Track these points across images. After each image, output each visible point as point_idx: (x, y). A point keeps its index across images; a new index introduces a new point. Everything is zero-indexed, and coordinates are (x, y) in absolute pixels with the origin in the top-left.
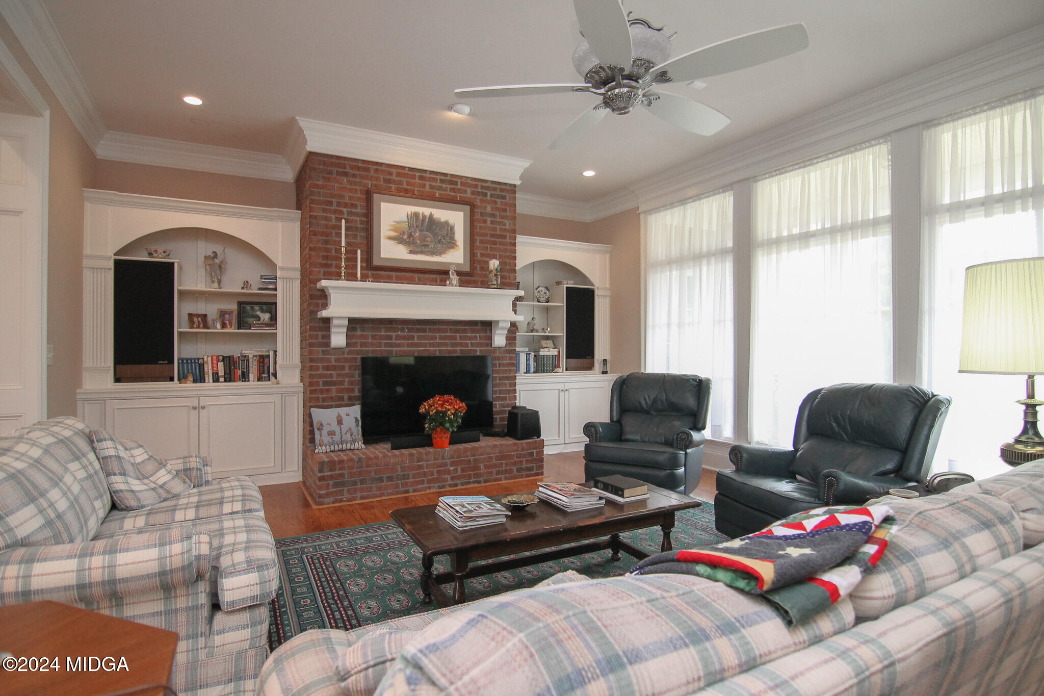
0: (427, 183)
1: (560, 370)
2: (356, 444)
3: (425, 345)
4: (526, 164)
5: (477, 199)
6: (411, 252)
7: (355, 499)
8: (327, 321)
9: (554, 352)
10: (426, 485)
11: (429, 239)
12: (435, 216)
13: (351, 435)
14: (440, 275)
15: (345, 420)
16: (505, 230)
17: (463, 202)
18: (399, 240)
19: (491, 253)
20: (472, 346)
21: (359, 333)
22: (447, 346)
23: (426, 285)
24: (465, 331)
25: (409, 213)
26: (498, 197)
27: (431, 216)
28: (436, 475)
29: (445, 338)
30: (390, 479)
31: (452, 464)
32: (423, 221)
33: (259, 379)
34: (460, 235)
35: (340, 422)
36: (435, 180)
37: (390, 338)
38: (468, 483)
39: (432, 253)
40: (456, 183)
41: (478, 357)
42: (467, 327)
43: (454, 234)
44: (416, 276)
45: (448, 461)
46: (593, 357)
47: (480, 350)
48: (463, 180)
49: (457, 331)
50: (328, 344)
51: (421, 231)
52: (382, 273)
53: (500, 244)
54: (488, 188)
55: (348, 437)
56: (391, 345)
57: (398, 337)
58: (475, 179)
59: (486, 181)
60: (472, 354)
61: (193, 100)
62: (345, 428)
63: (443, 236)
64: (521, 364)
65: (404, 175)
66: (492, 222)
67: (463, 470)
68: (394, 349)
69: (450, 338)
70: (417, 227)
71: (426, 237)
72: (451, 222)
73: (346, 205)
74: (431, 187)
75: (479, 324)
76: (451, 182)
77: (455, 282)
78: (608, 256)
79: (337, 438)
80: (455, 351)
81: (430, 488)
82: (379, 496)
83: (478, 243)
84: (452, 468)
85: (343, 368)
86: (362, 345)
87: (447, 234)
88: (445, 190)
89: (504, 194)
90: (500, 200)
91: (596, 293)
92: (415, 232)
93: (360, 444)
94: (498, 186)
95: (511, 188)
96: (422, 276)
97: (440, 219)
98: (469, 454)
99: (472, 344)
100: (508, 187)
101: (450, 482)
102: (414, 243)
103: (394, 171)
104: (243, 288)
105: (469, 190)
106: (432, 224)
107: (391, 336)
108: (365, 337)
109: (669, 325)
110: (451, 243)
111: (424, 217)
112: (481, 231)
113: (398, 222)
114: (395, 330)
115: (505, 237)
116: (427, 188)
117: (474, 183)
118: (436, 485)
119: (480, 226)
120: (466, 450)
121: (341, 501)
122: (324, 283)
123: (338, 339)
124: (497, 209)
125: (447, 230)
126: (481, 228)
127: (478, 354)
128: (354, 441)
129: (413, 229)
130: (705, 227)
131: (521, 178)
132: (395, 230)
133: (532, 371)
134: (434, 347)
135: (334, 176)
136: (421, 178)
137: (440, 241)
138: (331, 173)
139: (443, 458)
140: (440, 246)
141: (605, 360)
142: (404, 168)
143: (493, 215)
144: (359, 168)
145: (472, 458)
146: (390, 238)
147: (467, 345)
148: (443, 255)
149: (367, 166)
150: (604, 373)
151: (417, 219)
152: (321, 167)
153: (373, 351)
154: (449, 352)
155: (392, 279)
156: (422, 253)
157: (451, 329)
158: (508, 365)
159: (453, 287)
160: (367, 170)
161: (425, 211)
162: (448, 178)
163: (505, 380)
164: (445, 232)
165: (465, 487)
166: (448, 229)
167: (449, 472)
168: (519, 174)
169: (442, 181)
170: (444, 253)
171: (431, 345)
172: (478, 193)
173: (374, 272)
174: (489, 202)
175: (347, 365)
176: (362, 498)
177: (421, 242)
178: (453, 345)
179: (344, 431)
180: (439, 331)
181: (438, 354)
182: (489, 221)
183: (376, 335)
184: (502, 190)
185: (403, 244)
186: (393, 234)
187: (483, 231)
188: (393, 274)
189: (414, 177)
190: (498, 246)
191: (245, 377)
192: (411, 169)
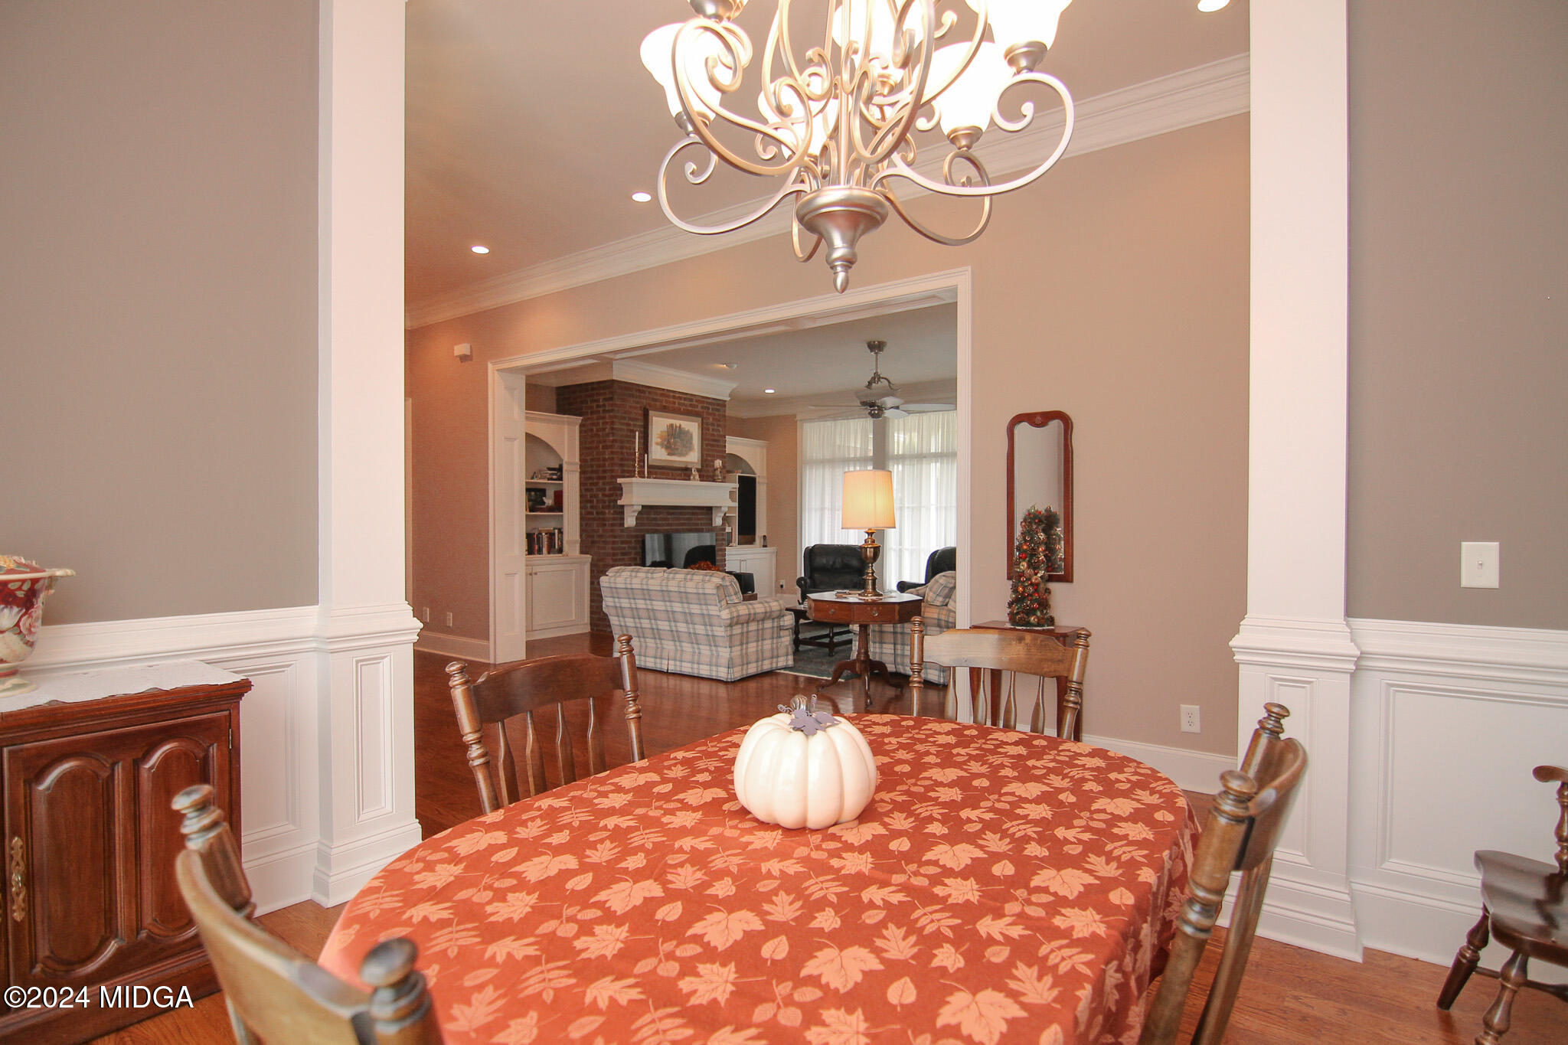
0: (677, 401)
1: (734, 544)
3: (675, 525)
4: (734, 386)
5: (705, 412)
6: (670, 454)
8: (622, 507)
11: (679, 444)
12: (681, 426)
14: (684, 473)
16: (720, 435)
17: (697, 414)
18: (662, 444)
19: (712, 453)
22: (687, 525)
23: (676, 479)
24: (697, 514)
25: (668, 424)
26: (717, 410)
27: (679, 426)
29: (686, 519)
32: (675, 430)
33: (549, 553)
34: (696, 440)
36: (681, 398)
39: (681, 455)
40: (693, 400)
42: (698, 511)
43: (693, 439)
44: (672, 473)
46: (755, 534)
47: (706, 528)
48: (697, 398)
49: (694, 515)
50: (623, 525)
51: (674, 438)
52: (655, 471)
54: (710, 403)
56: (657, 525)
57: (661, 519)
58: (703, 397)
63: (687, 441)
65: (665, 395)
66: (713, 430)
68: (659, 528)
69: (690, 520)
70: (672, 434)
71: (676, 442)
72: (691, 430)
73: (632, 420)
74: (679, 404)
75: (706, 509)
76: (691, 400)
77: (697, 477)
78: (765, 451)
80: (691, 529)
83: (707, 446)
85: (630, 542)
86: (641, 525)
87: (689, 440)
88: (687, 405)
89: (720, 408)
90: (717, 413)
91: (757, 480)
92: (671, 439)
94: (717, 402)
96: (674, 472)
97: (685, 428)
99: (701, 524)
100: (722, 402)
102: (670, 447)
103: (659, 391)
104: (532, 478)
105: (700, 405)
106: (680, 432)
107: (657, 519)
108: (643, 519)
109: (822, 509)
110: (689, 446)
111: (676, 427)
112: (707, 437)
113: (662, 431)
114: (659, 513)
115: (719, 441)
117: (703, 400)
119: (707, 433)
122: (619, 480)
123: (630, 521)
124: (717, 419)
126: (708, 435)
129: (670, 436)
130: (852, 445)
131: (730, 395)
132: (660, 437)
135: (626, 397)
136: (674, 397)
137: (685, 445)
138: (625, 395)
140: (685, 448)
141: (764, 536)
142: (663, 390)
143: (713, 425)
144: (641, 391)
146: (657, 444)
147: (698, 525)
148: (686, 456)
149: (645, 389)
150: (765, 546)
151: (672, 429)
153: (647, 529)
156: (676, 454)
157: (689, 514)
158: (722, 540)
159: (695, 482)
160: (646, 392)
161: (677, 422)
162: (688, 397)
163: (720, 552)
164: (688, 438)
166: (690, 436)
168: (729, 392)
169: (685, 399)
170: (687, 454)
171: (678, 524)
172: (705, 408)
173: (648, 471)
174: (710, 414)
175: (633, 540)
177: (674, 446)
182: (711, 429)
183: (648, 518)
184: (718, 405)
185: (664, 448)
186: (659, 440)
187: (709, 437)
188: (659, 471)
189: (670, 396)
190: (716, 448)
191: (540, 552)
192: (668, 390)
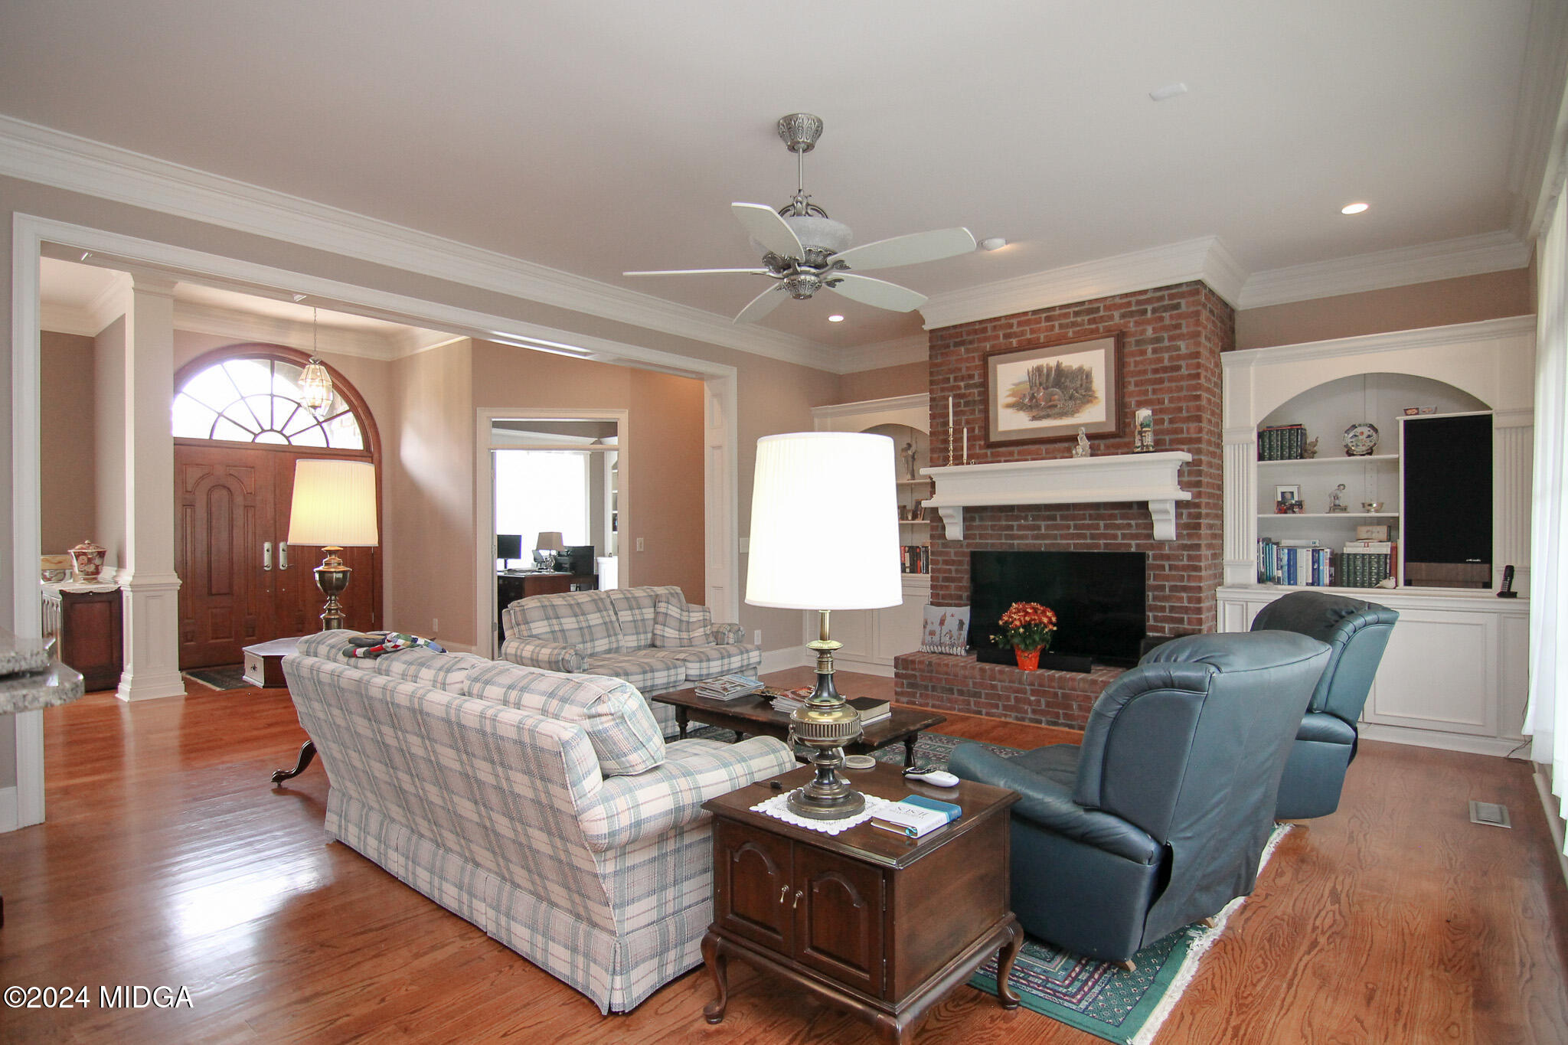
0: (1057, 323)
1: (1391, 582)
2: (955, 649)
3: (1055, 537)
5: (1129, 322)
6: (1034, 418)
7: (927, 705)
9: (1385, 549)
10: (1000, 711)
11: (1056, 397)
12: (1063, 365)
13: (950, 638)
15: (948, 619)
16: (1179, 358)
17: (1108, 333)
18: (1019, 406)
19: (1155, 397)
20: (1123, 539)
21: (977, 523)
22: (1085, 538)
23: (1056, 458)
24: (1112, 517)
25: (1030, 370)
26: (1166, 309)
27: (1058, 365)
28: (1012, 702)
29: (1083, 527)
30: (961, 693)
31: (1034, 692)
32: (1048, 375)
34: (1100, 383)
35: (942, 623)
36: (1066, 315)
37: (1011, 528)
38: (1055, 724)
39: (1063, 414)
40: (1098, 310)
41: (1133, 554)
42: (1116, 512)
43: (1091, 382)
44: (1043, 447)
45: (1027, 687)
47: (1137, 545)
48: (1108, 303)
49: (1100, 517)
51: (1046, 388)
52: (1000, 450)
53: (1169, 381)
54: (1148, 301)
55: (946, 640)
56: (1013, 537)
57: (1020, 528)
58: (1126, 295)
59: (1145, 292)
60: (1123, 550)
61: (836, 319)
62: (945, 629)
63: (1076, 390)
64: (1299, 569)
65: (1028, 322)
66: (1155, 351)
67: (1048, 704)
68: (1016, 542)
69: (1088, 527)
70: (1041, 384)
71: (1053, 394)
72: (1086, 367)
73: (963, 379)
74: (1062, 326)
75: (1135, 506)
76: (1090, 311)
77: (1086, 450)
79: (936, 639)
80: (1098, 546)
81: (1006, 716)
82: (947, 709)
83: (1132, 388)
84: (1033, 698)
85: (958, 562)
86: (981, 537)
87: (1081, 385)
88: (1081, 324)
89: (1175, 302)
90: (1168, 314)
91: (1497, 422)
92: (1038, 391)
93: (960, 651)
94: (1166, 293)
95: (1189, 288)
96: (1051, 446)
97: (1071, 366)
98: (1055, 684)
99: (1124, 536)
100: (1184, 289)
101: (1030, 715)
102: (1037, 406)
103: (1015, 321)
105: (1116, 314)
106: (1060, 378)
107: (1012, 526)
108: (985, 528)
110: (1088, 397)
111: (1049, 369)
112: (1138, 369)
113: (1017, 385)
114: (1018, 518)
115: (1178, 368)
116: (1057, 330)
117: (1125, 300)
118: (1014, 714)
119: (1135, 361)
120: (1051, 679)
121: (914, 703)
123: (954, 531)
124: (1164, 328)
125: (1082, 380)
126: (1136, 363)
127: (1133, 550)
128: (952, 646)
129: (1036, 389)
132: (1012, 395)
133: (1327, 580)
134: (1066, 539)
135: (952, 348)
136: (1049, 319)
137: (1071, 397)
138: (948, 346)
139: (1020, 682)
140: (1071, 403)
141: (1510, 569)
142: (1025, 314)
143: (1157, 340)
144: (976, 332)
145: (1060, 692)
146: (1009, 406)
147: (1115, 537)
148: (1076, 415)
149: (984, 325)
151: (1040, 375)
152: (940, 342)
153: (993, 545)
154: (1087, 546)
155: (1013, 455)
156: (1048, 416)
157: (1090, 515)
158: (1185, 568)
159: (1081, 459)
160: (985, 330)
161: (1049, 361)
162: (1086, 306)
163: (1179, 592)
164: (1079, 383)
165: (1051, 727)
166: (1084, 377)
167: (1030, 703)
169: (1076, 314)
170: (1077, 411)
171: (1063, 537)
172: (1132, 314)
173: (994, 450)
174: (1150, 322)
176: (933, 706)
177: (1046, 403)
178: (1093, 537)
179: (944, 633)
180: (1074, 518)
181: (1072, 549)
182: (1150, 351)
183: (995, 525)
184: (1172, 297)
185: (1024, 411)
186: (1011, 400)
187: (1141, 367)
188: (1015, 449)
189: (1038, 321)
190: (1166, 384)
192: (1034, 312)
